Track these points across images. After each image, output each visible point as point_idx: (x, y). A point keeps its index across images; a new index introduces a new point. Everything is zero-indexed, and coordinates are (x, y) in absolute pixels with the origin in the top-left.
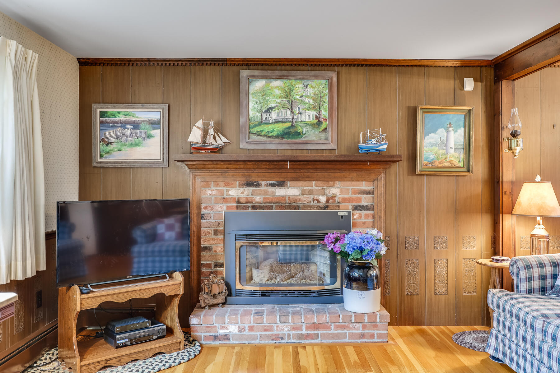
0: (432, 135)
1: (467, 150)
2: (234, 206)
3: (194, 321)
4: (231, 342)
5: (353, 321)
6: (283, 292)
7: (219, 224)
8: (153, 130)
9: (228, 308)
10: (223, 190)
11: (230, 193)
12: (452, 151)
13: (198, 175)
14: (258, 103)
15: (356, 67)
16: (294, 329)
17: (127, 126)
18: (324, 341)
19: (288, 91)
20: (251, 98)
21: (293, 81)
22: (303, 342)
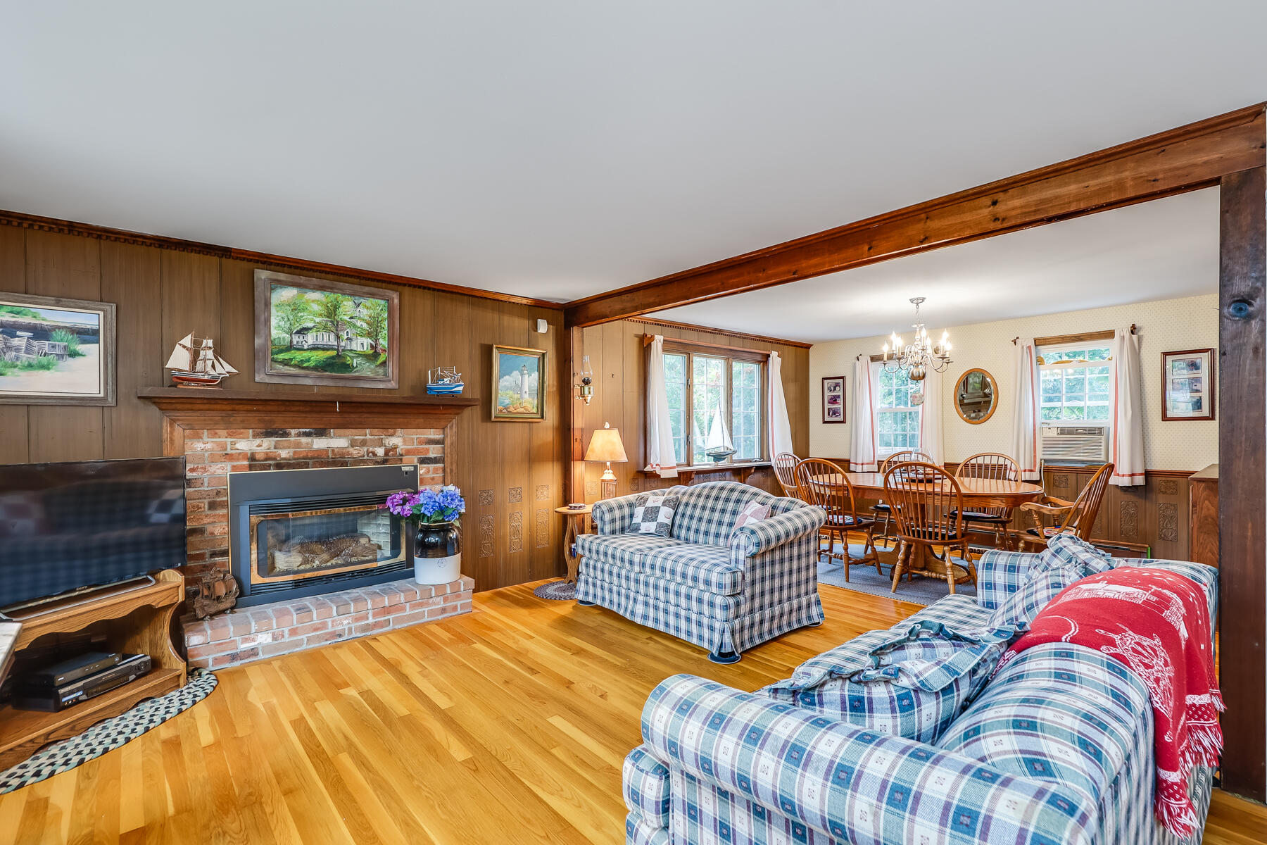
0: (507, 377)
1: (541, 395)
2: (244, 465)
3: (193, 640)
4: (261, 657)
5: (433, 595)
6: (328, 577)
7: (218, 493)
8: (82, 343)
9: (241, 613)
10: (226, 442)
11: (238, 446)
12: (526, 396)
13: (178, 420)
14: (286, 319)
15: (421, 290)
16: (357, 620)
17: (18, 333)
18: (397, 627)
19: (332, 308)
20: (273, 310)
21: (340, 297)
22: (369, 633)
